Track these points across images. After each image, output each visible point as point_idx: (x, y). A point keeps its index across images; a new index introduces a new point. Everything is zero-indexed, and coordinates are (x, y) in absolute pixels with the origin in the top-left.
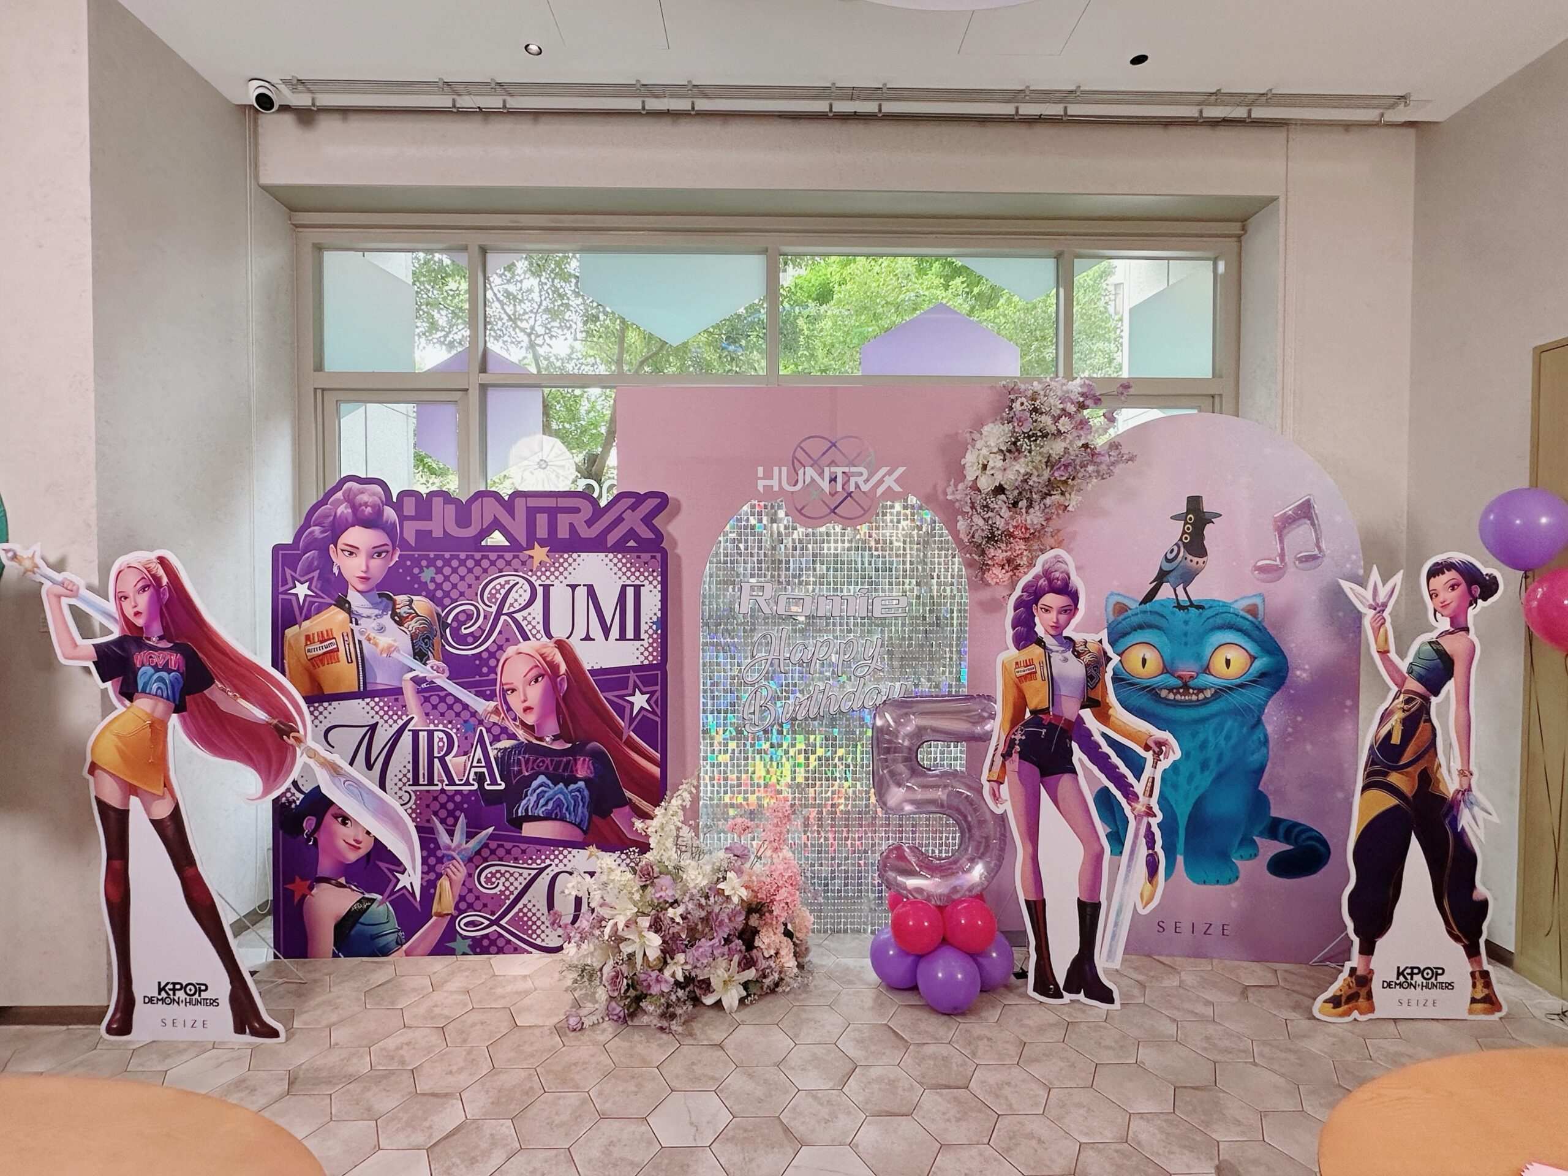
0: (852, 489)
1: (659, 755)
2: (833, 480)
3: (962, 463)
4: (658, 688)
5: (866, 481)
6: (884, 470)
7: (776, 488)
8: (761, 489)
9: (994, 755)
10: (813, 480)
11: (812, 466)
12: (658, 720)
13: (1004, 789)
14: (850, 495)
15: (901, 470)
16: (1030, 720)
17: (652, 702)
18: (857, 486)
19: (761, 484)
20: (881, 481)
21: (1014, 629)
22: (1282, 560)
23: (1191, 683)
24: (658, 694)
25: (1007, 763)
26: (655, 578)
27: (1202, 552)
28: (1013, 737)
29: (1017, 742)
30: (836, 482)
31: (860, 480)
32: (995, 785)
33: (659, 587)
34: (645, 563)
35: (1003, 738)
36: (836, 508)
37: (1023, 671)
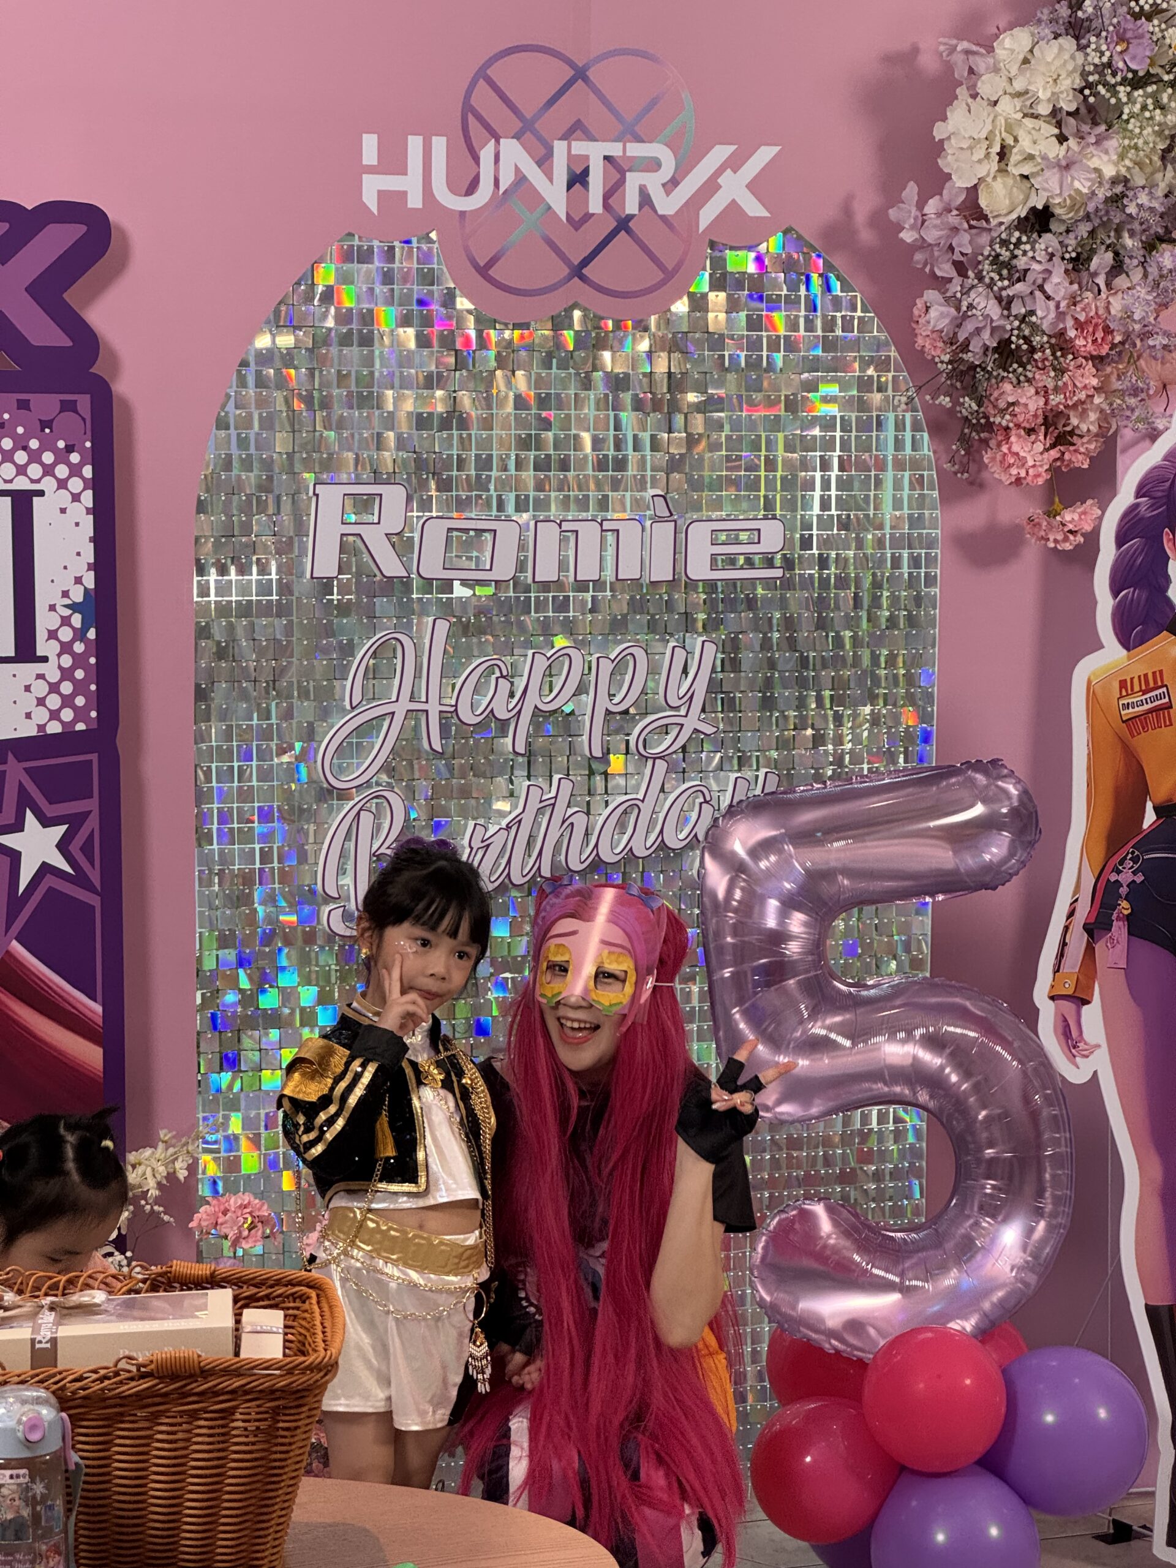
0: (631, 206)
1: (98, 1008)
2: (578, 179)
3: (939, 138)
4: (92, 804)
5: (672, 184)
6: (721, 153)
7: (415, 201)
8: (370, 200)
9: (1066, 928)
10: (521, 179)
11: (517, 136)
12: (95, 901)
14: (624, 224)
15: (765, 155)
16: (1155, 830)
17: (75, 848)
18: (645, 200)
19: (371, 187)
20: (710, 187)
21: (1115, 595)
24: (93, 823)
25: (1099, 947)
26: (75, 471)
28: (1113, 877)
29: (1124, 890)
30: (585, 184)
31: (654, 182)
32: (1068, 1007)
33: (88, 498)
34: (45, 424)
35: (1089, 881)
36: (586, 262)
37: (1139, 704)
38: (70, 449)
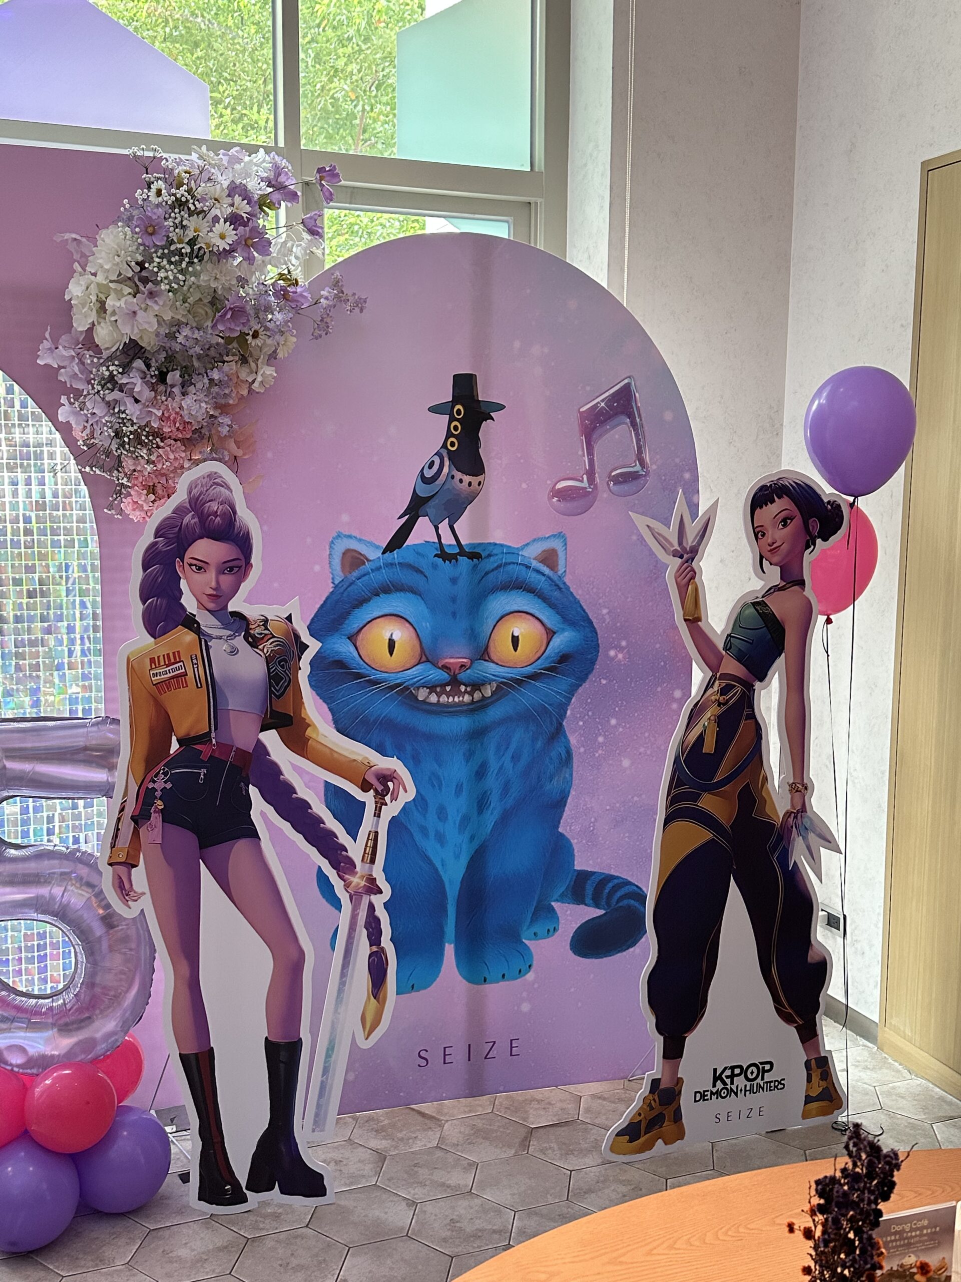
3: (67, 297)
9: (119, 819)
13: (139, 877)
16: (178, 755)
21: (144, 603)
22: (591, 480)
23: (462, 676)
25: (142, 831)
27: (475, 466)
28: (151, 786)
29: (158, 794)
32: (122, 870)
35: (134, 789)
37: (164, 673)
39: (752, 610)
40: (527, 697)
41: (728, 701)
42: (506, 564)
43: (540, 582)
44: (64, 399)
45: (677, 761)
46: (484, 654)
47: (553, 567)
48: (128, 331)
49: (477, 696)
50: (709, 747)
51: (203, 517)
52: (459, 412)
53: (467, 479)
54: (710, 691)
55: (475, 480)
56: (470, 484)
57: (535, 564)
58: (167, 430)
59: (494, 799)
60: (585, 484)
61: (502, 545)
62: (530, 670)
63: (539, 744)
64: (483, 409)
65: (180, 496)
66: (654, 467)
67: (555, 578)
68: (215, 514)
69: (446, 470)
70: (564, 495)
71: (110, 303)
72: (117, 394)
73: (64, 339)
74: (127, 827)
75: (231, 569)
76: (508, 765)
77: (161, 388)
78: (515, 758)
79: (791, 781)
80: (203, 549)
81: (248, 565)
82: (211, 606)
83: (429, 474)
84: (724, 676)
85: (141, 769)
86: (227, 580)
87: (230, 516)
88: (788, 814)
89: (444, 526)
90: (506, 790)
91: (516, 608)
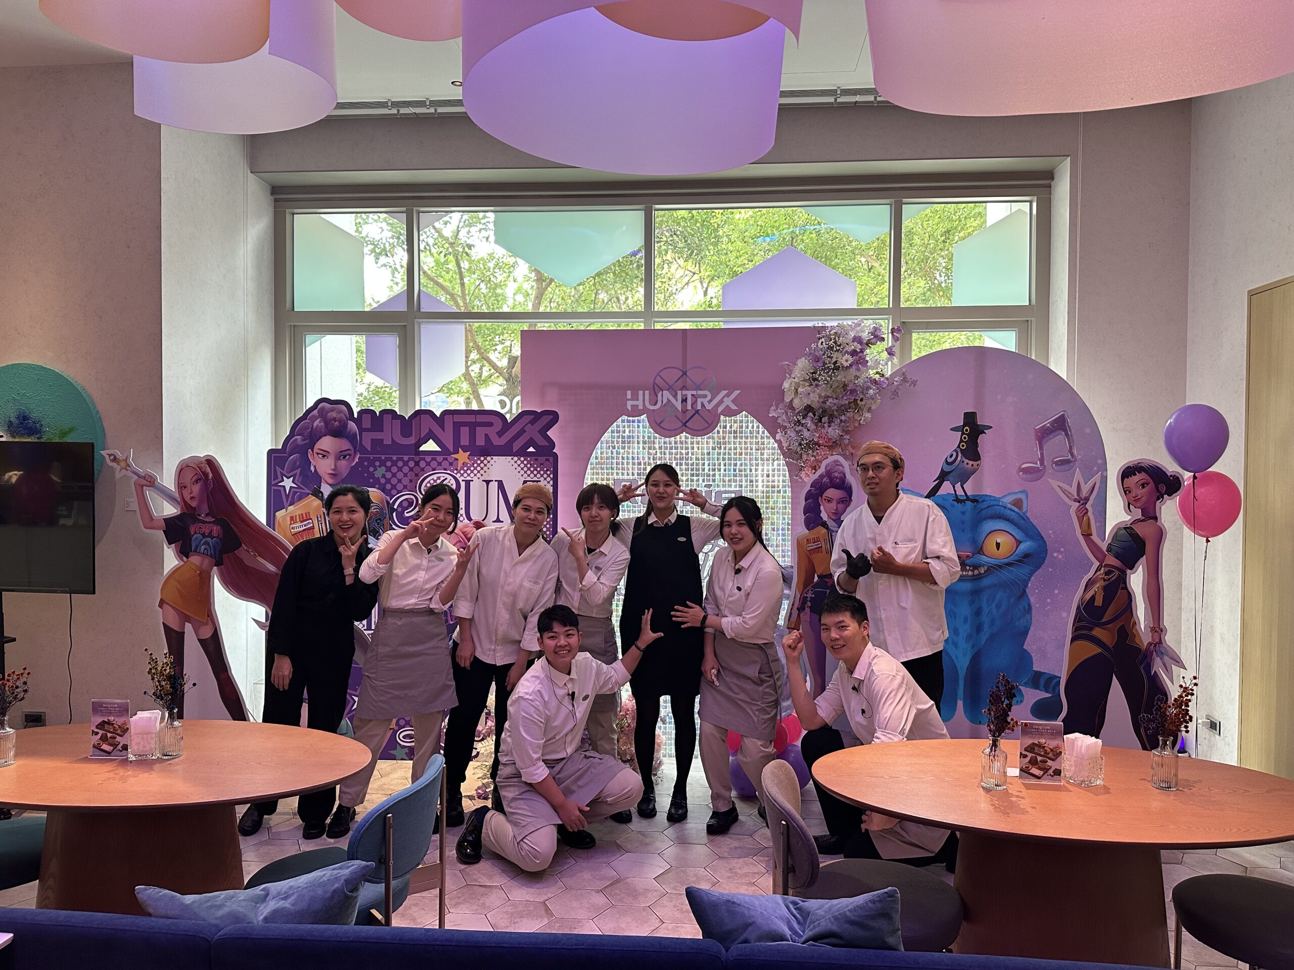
0: (699, 407)
2: (684, 400)
3: (782, 388)
5: (711, 401)
6: (724, 392)
7: (641, 407)
8: (629, 407)
9: (792, 609)
10: (669, 401)
11: (668, 390)
14: (697, 412)
15: (737, 392)
16: (818, 582)
18: (703, 405)
19: (629, 404)
20: (721, 402)
21: (805, 516)
22: (1042, 463)
23: (968, 562)
25: (801, 615)
26: (549, 476)
27: (976, 457)
28: (806, 595)
29: (809, 599)
30: (686, 402)
31: (705, 401)
33: (551, 482)
34: (541, 464)
35: (798, 596)
36: (686, 422)
37: (813, 546)
38: (547, 470)
39: (1124, 531)
40: (1005, 575)
41: (1110, 579)
42: (993, 506)
43: (1013, 516)
44: (779, 431)
45: (1078, 608)
46: (980, 551)
47: (1020, 508)
48: (806, 402)
49: (976, 572)
50: (1099, 602)
51: (831, 479)
52: (967, 430)
53: (971, 463)
54: (1099, 573)
55: (975, 463)
56: (972, 465)
57: (1009, 506)
58: (821, 442)
59: (986, 627)
60: (1039, 465)
61: (990, 496)
62: (1006, 561)
63: (1012, 600)
64: (980, 428)
65: (822, 470)
66: (1080, 457)
67: (1021, 513)
68: (837, 478)
69: (959, 458)
70: (1026, 471)
71: (800, 390)
72: (800, 428)
73: (781, 406)
74: (795, 612)
75: (843, 502)
76: (994, 610)
77: (820, 424)
78: (998, 606)
79: (1152, 626)
80: (831, 493)
81: (850, 500)
82: (834, 517)
83: (950, 460)
84: (1106, 566)
85: (801, 587)
86: (841, 506)
87: (843, 478)
88: (1150, 644)
89: (958, 486)
90: (993, 622)
91: (998, 528)
